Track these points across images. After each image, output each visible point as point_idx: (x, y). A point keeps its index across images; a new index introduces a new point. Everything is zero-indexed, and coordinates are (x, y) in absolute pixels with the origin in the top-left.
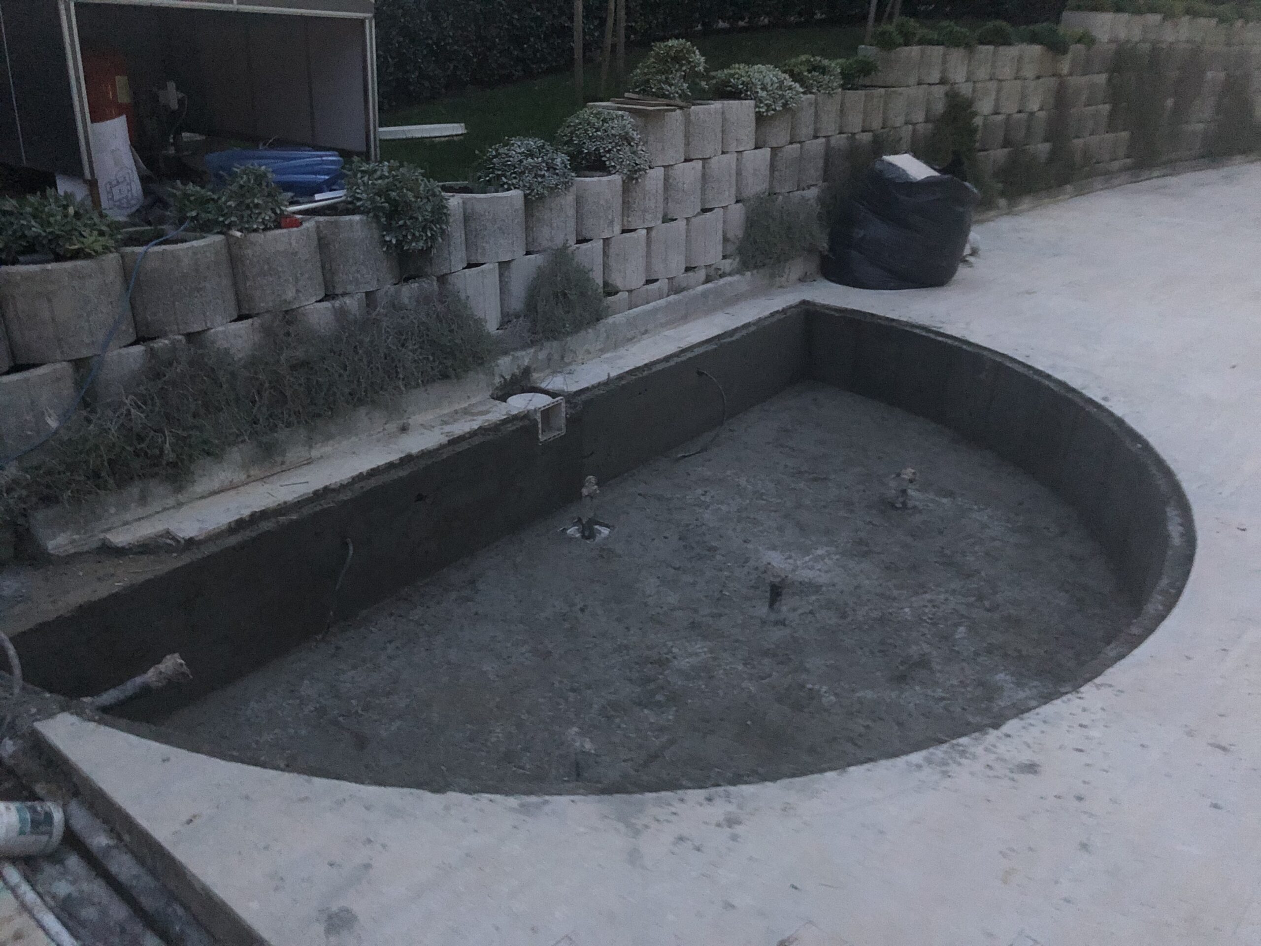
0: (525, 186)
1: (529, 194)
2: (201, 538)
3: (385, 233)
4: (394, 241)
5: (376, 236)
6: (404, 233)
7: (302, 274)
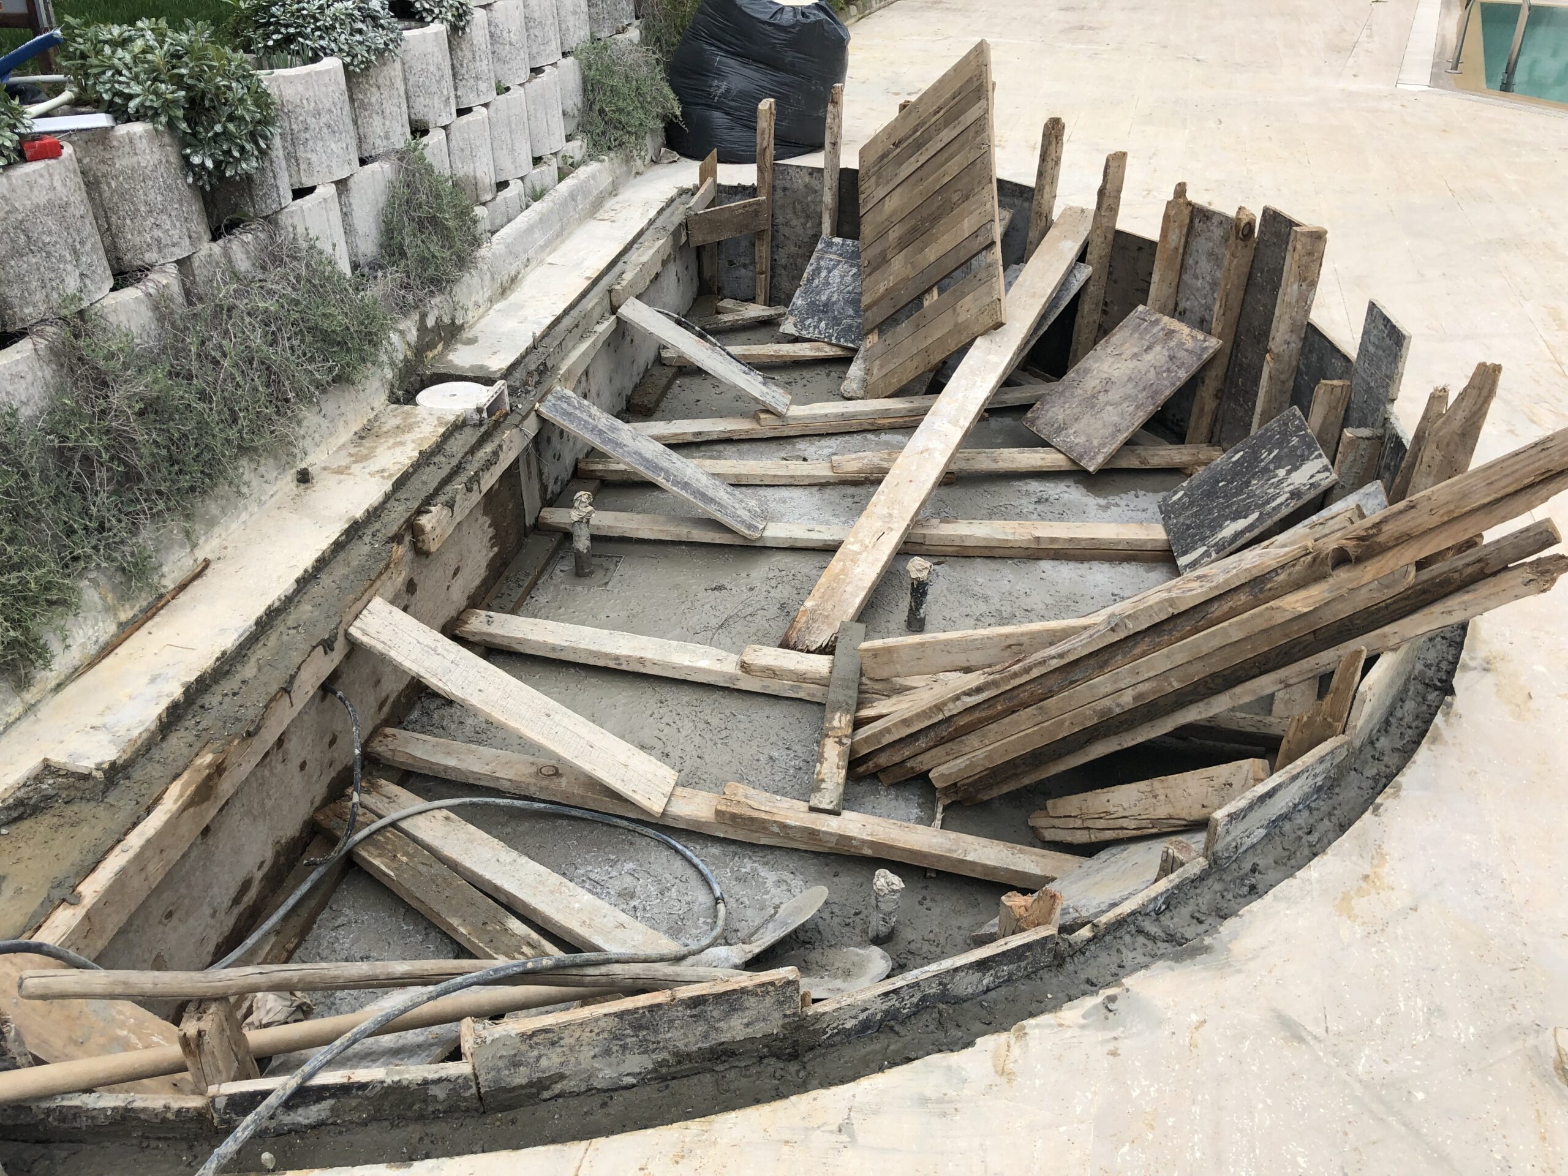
0: (341, 50)
1: (352, 64)
2: (125, 757)
3: (188, 151)
4: (209, 164)
5: (173, 158)
6: (225, 147)
7: (82, 243)
